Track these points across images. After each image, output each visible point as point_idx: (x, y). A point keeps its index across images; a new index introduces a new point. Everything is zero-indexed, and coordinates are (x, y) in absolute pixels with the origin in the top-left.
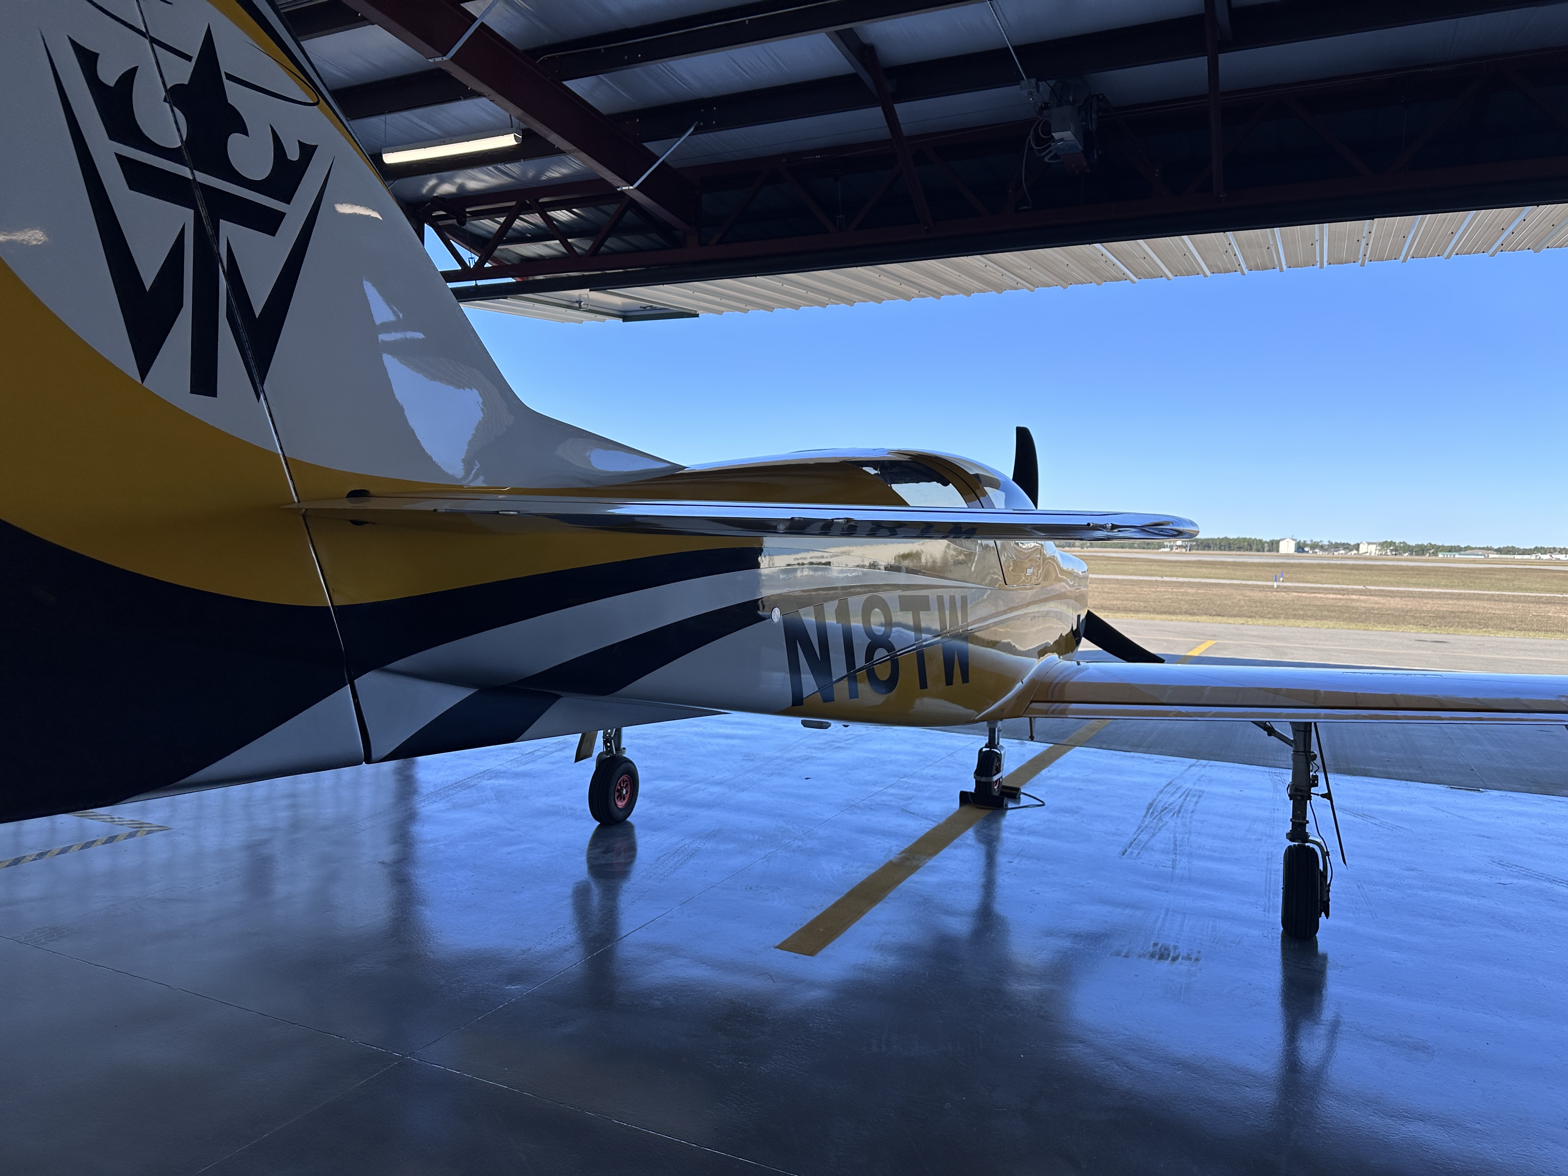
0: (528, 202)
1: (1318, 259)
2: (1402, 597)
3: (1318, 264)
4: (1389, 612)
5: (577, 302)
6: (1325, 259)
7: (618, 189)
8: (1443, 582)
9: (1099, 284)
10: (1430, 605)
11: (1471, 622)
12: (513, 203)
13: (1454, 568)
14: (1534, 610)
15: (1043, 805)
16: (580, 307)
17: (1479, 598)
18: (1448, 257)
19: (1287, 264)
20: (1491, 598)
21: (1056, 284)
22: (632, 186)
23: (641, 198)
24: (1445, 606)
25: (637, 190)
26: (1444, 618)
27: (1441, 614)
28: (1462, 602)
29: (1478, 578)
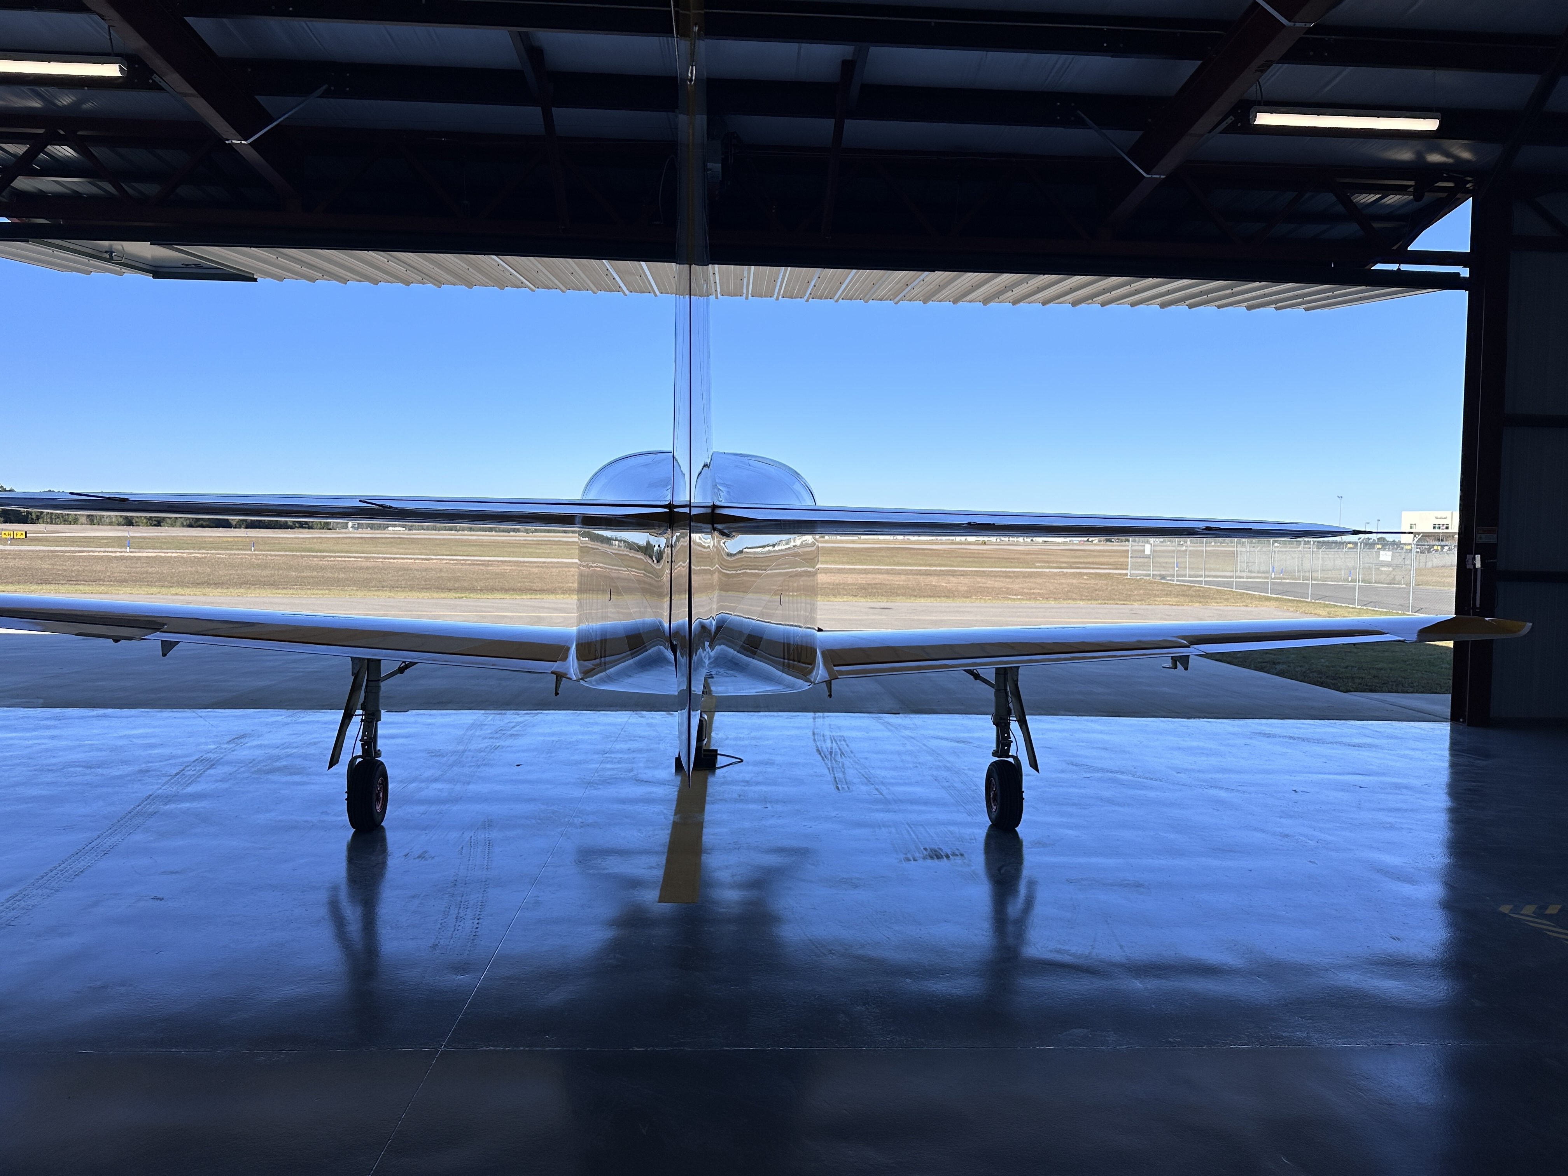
0: (62, 132)
1: (745, 291)
2: (826, 573)
3: (745, 295)
4: (824, 586)
5: (106, 252)
6: (750, 292)
7: (227, 142)
8: (845, 560)
9: (594, 293)
10: (851, 579)
11: (886, 592)
12: (41, 131)
13: (847, 548)
14: (923, 580)
15: (742, 761)
16: (111, 258)
17: (880, 572)
18: (837, 301)
19: (721, 293)
20: (887, 572)
21: (556, 287)
22: (245, 141)
23: (252, 155)
24: (862, 579)
25: (250, 147)
26: (865, 589)
27: (862, 586)
28: (870, 576)
29: (868, 556)
